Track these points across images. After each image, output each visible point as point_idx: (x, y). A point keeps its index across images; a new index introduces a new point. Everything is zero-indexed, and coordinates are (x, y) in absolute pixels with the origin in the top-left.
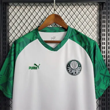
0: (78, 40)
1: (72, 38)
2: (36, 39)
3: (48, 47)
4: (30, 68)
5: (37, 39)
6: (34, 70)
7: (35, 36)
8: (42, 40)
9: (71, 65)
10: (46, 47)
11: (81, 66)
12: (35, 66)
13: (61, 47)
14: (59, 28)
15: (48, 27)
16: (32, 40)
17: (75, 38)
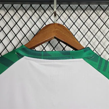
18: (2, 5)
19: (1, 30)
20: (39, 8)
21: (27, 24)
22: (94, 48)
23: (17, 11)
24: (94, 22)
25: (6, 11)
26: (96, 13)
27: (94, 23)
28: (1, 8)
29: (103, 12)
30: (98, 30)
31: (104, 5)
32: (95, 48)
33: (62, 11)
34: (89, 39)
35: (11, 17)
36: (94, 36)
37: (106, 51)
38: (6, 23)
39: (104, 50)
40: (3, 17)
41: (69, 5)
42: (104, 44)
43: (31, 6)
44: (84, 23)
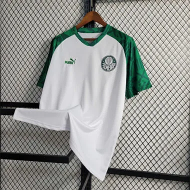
4: (66, 62)
5: (74, 35)
6: (70, 65)
9: (106, 61)
11: (115, 62)
12: (71, 61)
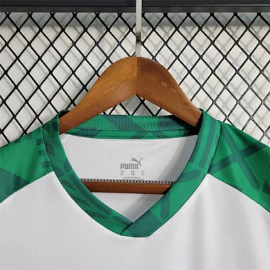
0: (256, 183)
1: (222, 169)
2: (48, 172)
3: (101, 214)
7: (44, 158)
8: (73, 176)
10: (92, 215)
13: (167, 216)
14: (155, 120)
15: (107, 113)
16: (24, 177)
17: (237, 168)
18: (4, 15)
19: (3, 76)
20: (93, 21)
21: (65, 59)
22: (225, 115)
23: (41, 30)
24: (225, 54)
25: (15, 30)
26: (228, 33)
27: (225, 57)
28: (2, 23)
29: (245, 31)
30: (234, 71)
31: (247, 14)
32: (227, 115)
33: (149, 29)
34: (213, 93)
35: (26, 43)
36: (225, 87)
37: (253, 121)
38: (15, 58)
39: (250, 119)
40: (7, 44)
41: (165, 15)
42: (249, 104)
43: (75, 16)
44: (201, 57)
